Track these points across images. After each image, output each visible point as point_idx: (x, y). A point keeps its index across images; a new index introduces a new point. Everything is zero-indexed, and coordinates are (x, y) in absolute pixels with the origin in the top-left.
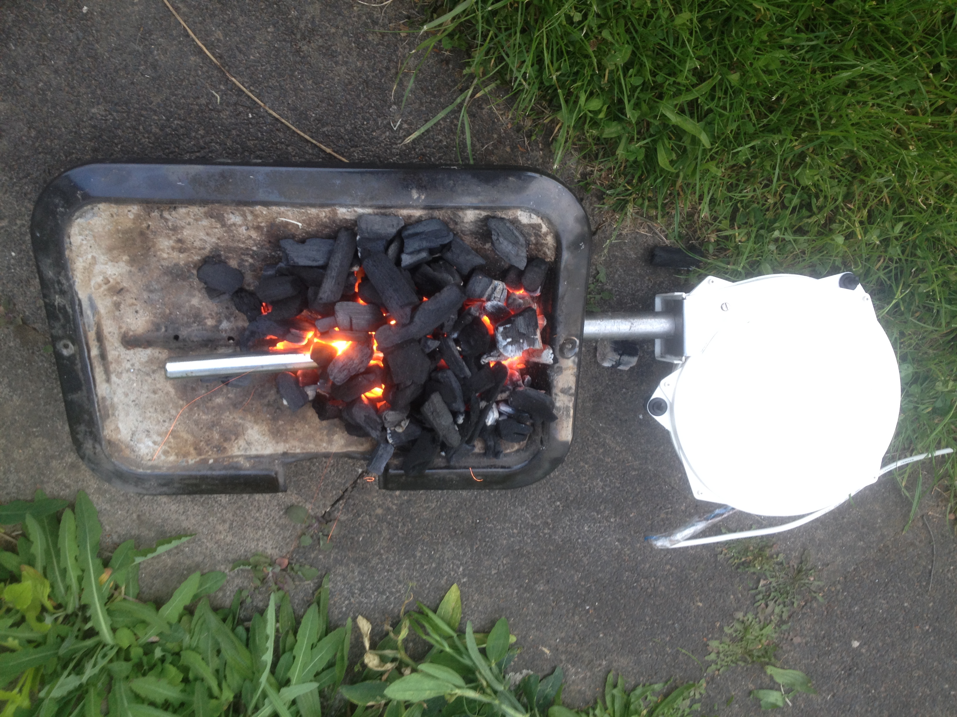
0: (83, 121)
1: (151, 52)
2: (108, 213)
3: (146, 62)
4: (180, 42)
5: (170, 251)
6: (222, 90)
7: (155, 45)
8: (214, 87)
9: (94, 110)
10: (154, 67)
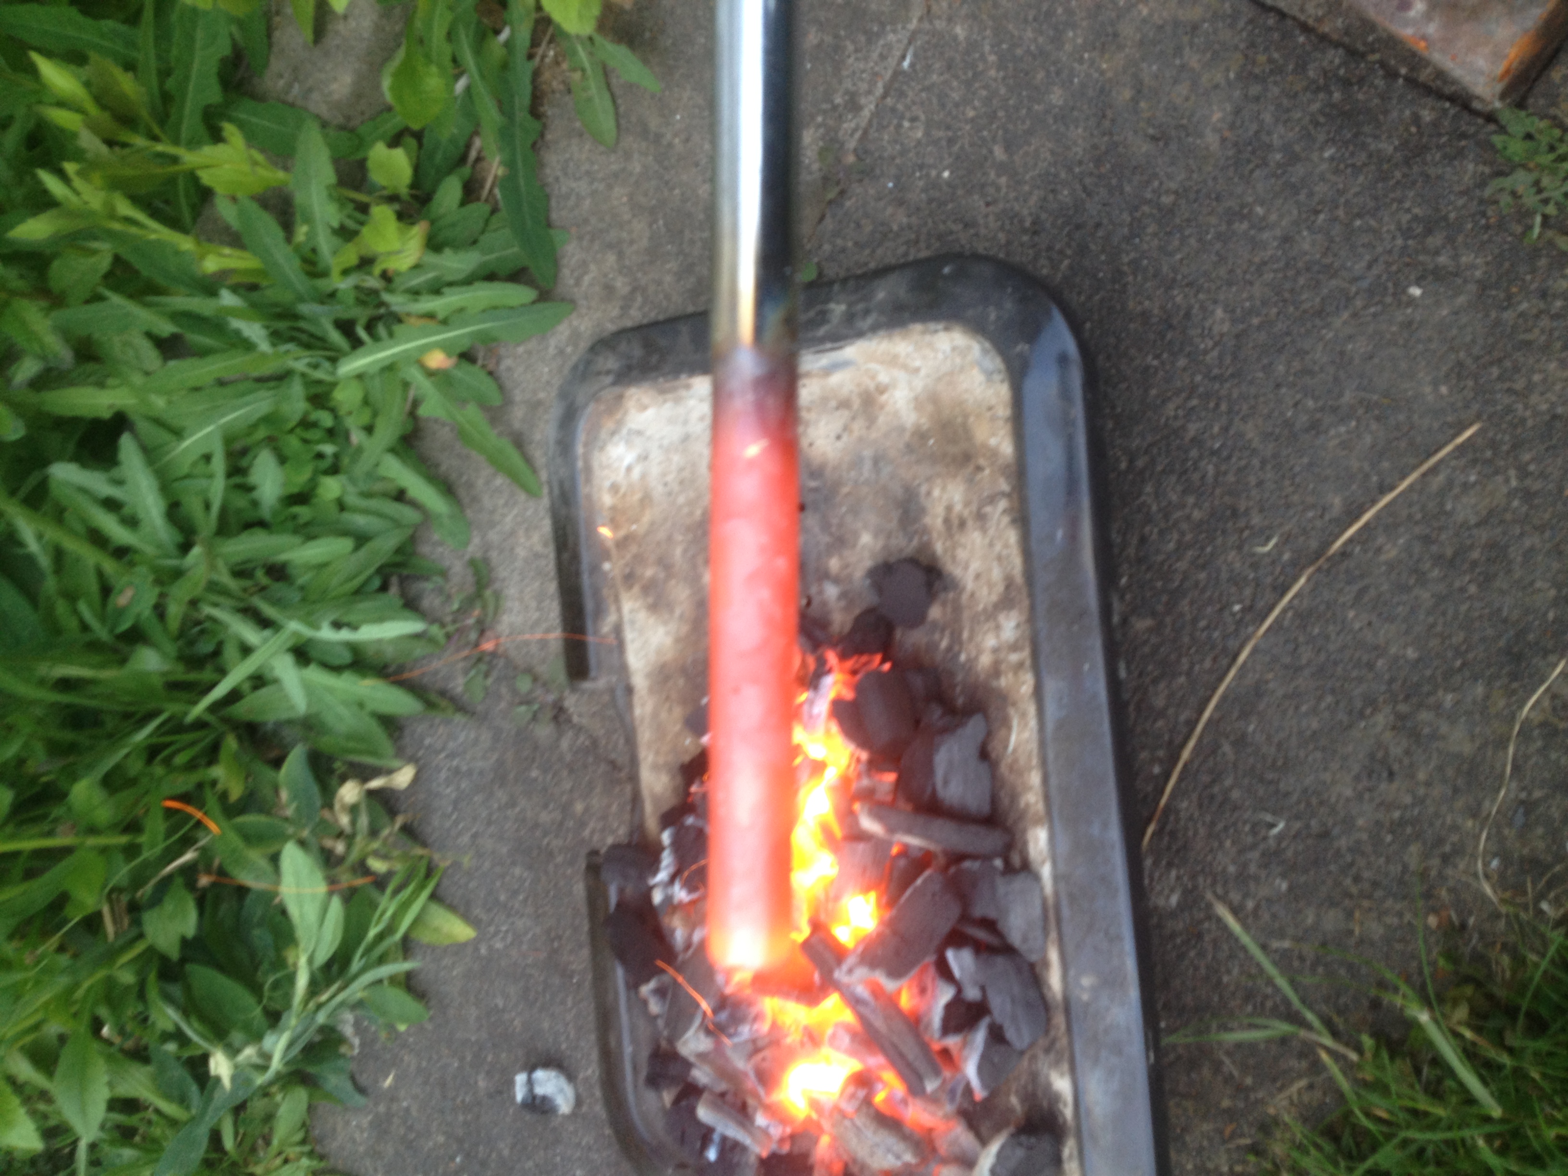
0: (1198, 292)
1: (1342, 420)
2: (993, 401)
3: (1322, 409)
4: (1367, 476)
5: (944, 503)
6: (1280, 554)
7: (1357, 427)
8: (1287, 539)
9: (1219, 313)
10: (1315, 427)
